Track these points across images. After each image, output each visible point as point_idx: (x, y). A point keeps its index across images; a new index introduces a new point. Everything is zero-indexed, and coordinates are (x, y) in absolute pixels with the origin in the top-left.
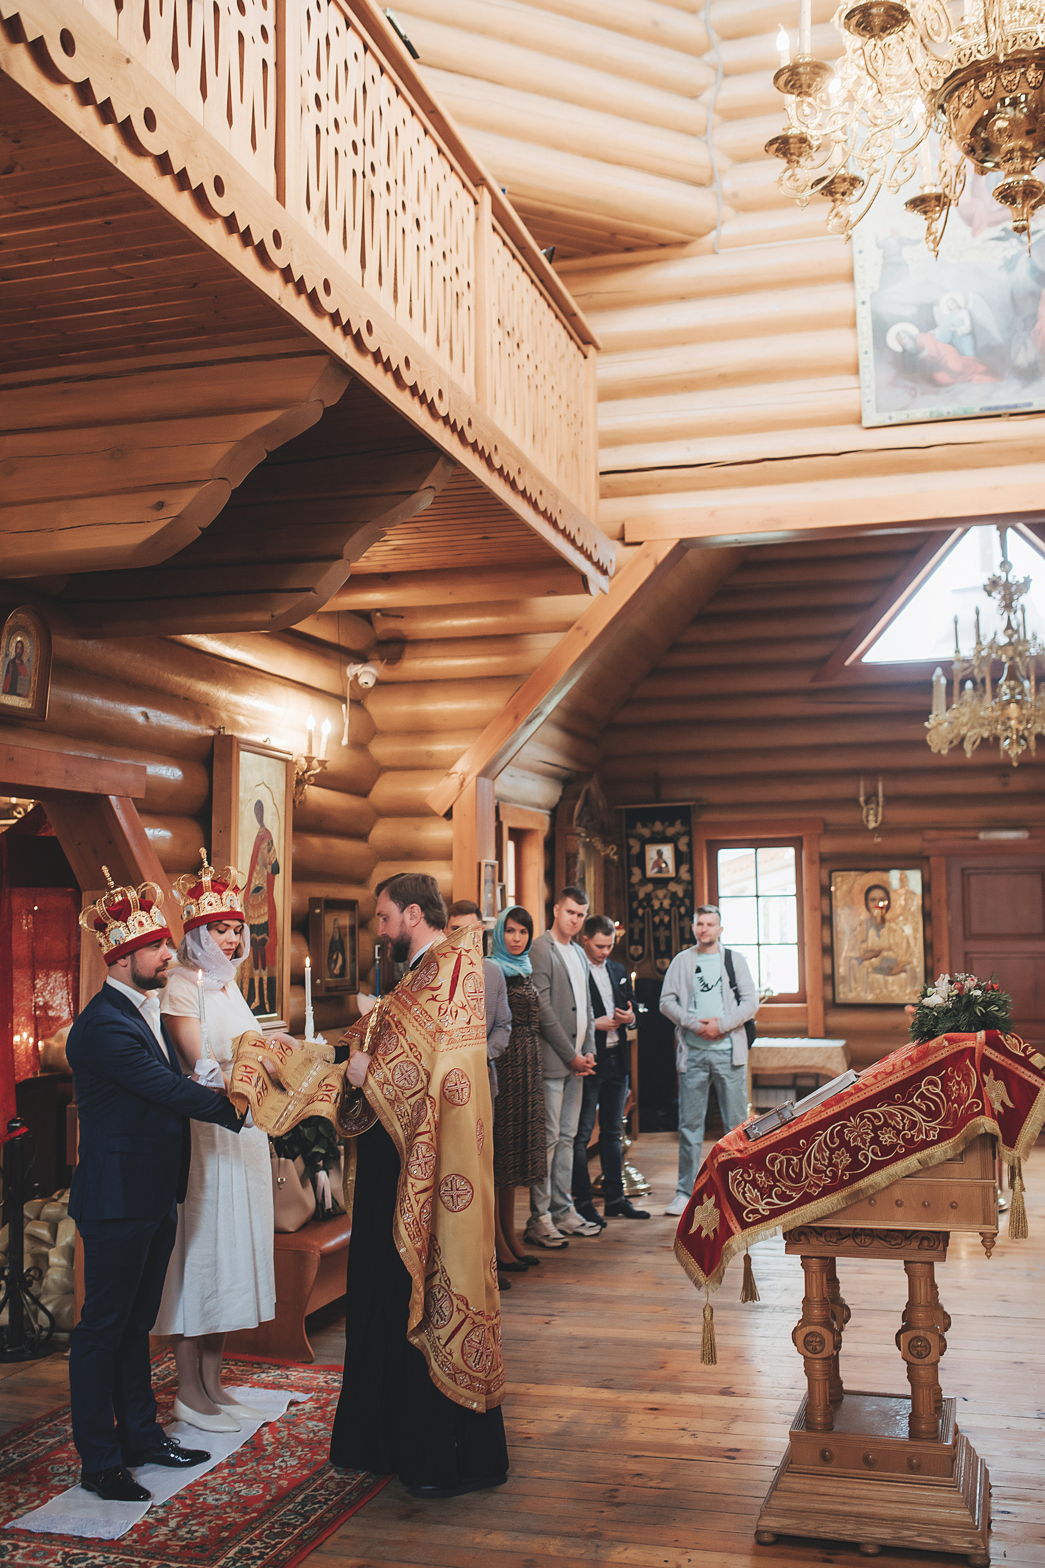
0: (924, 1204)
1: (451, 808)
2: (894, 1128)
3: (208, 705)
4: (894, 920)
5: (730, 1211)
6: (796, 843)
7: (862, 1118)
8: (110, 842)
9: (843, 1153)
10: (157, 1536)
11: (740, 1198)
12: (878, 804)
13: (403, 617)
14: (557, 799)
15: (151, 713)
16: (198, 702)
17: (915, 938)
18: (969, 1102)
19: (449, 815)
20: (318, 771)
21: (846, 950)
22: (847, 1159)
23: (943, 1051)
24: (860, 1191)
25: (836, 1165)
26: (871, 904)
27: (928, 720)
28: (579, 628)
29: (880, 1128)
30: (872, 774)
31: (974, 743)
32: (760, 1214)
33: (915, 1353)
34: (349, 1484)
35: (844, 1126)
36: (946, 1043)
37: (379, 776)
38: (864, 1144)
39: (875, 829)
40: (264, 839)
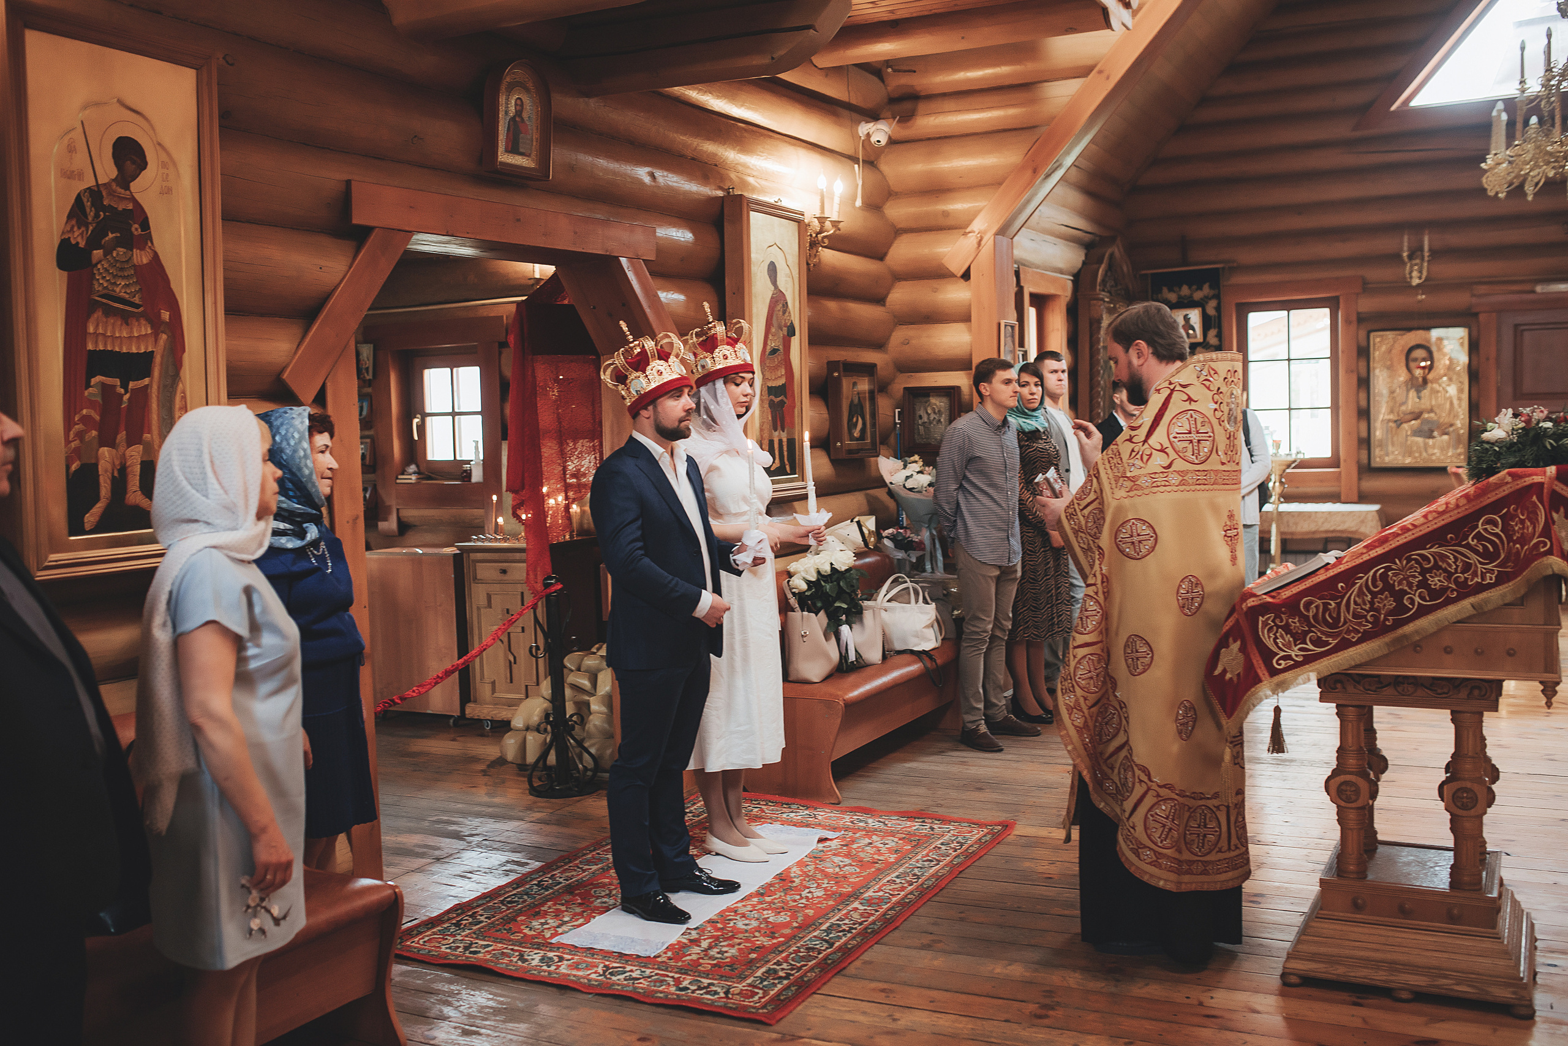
0: (1476, 651)
1: (969, 267)
2: (1445, 571)
3: (716, 165)
4: (1437, 380)
5: (1259, 658)
6: (1332, 304)
7: (1409, 560)
8: (624, 305)
9: (1386, 597)
10: (690, 955)
11: (1270, 643)
12: (1422, 259)
13: (915, 72)
14: (1079, 265)
15: (658, 173)
16: (706, 163)
17: (1460, 399)
18: (1535, 541)
19: (966, 276)
20: (831, 232)
21: (1382, 413)
22: (1391, 604)
23: (1505, 488)
24: (1405, 637)
25: (1378, 610)
26: (1412, 365)
27: (1484, 161)
28: (1100, 72)
29: (1429, 570)
30: (1417, 227)
31: (1537, 184)
32: (1293, 660)
33: (1459, 804)
34: (873, 915)
35: (1388, 569)
36: (1509, 479)
37: (895, 238)
38: (1411, 588)
39: (1419, 285)
40: (778, 301)
